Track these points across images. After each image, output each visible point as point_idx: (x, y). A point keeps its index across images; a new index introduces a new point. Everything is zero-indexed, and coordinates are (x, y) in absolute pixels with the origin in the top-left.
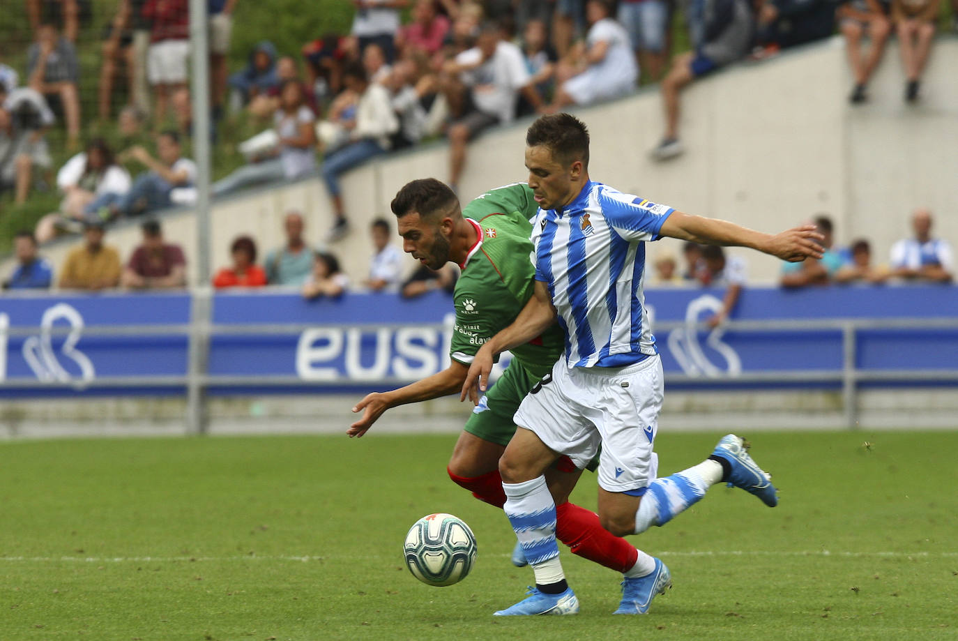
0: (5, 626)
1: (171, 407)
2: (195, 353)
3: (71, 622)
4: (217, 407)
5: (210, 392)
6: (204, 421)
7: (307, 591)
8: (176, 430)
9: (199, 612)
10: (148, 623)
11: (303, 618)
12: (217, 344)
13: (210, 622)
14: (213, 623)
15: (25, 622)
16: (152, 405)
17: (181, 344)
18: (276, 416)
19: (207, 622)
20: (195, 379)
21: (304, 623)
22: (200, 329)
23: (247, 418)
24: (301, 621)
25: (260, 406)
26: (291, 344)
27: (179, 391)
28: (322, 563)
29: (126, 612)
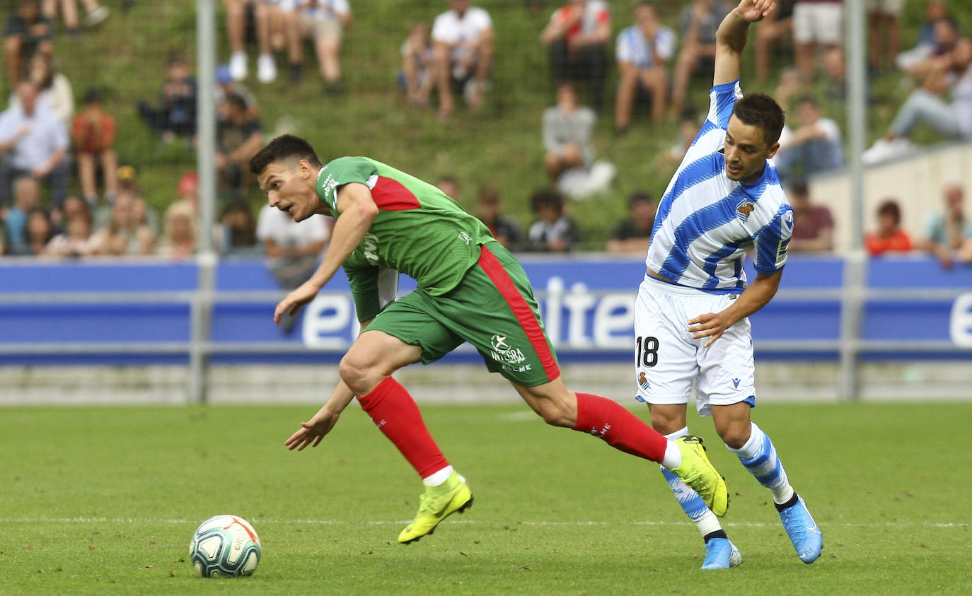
0: (642, 590)
1: (824, 372)
2: (849, 319)
3: (708, 587)
4: (871, 372)
5: (864, 357)
6: (858, 386)
7: (949, 558)
8: (828, 395)
9: (838, 578)
10: (786, 589)
11: (943, 585)
12: (872, 310)
13: (848, 588)
14: (851, 590)
15: (662, 587)
16: (804, 370)
17: (833, 309)
18: (930, 382)
19: (845, 588)
20: (848, 344)
21: (944, 590)
22: (854, 293)
23: (899, 384)
24: (940, 588)
25: (915, 372)
26: (945, 309)
27: (832, 357)
28: (965, 530)
29: (764, 577)
